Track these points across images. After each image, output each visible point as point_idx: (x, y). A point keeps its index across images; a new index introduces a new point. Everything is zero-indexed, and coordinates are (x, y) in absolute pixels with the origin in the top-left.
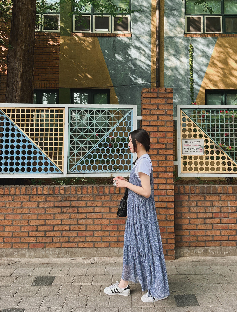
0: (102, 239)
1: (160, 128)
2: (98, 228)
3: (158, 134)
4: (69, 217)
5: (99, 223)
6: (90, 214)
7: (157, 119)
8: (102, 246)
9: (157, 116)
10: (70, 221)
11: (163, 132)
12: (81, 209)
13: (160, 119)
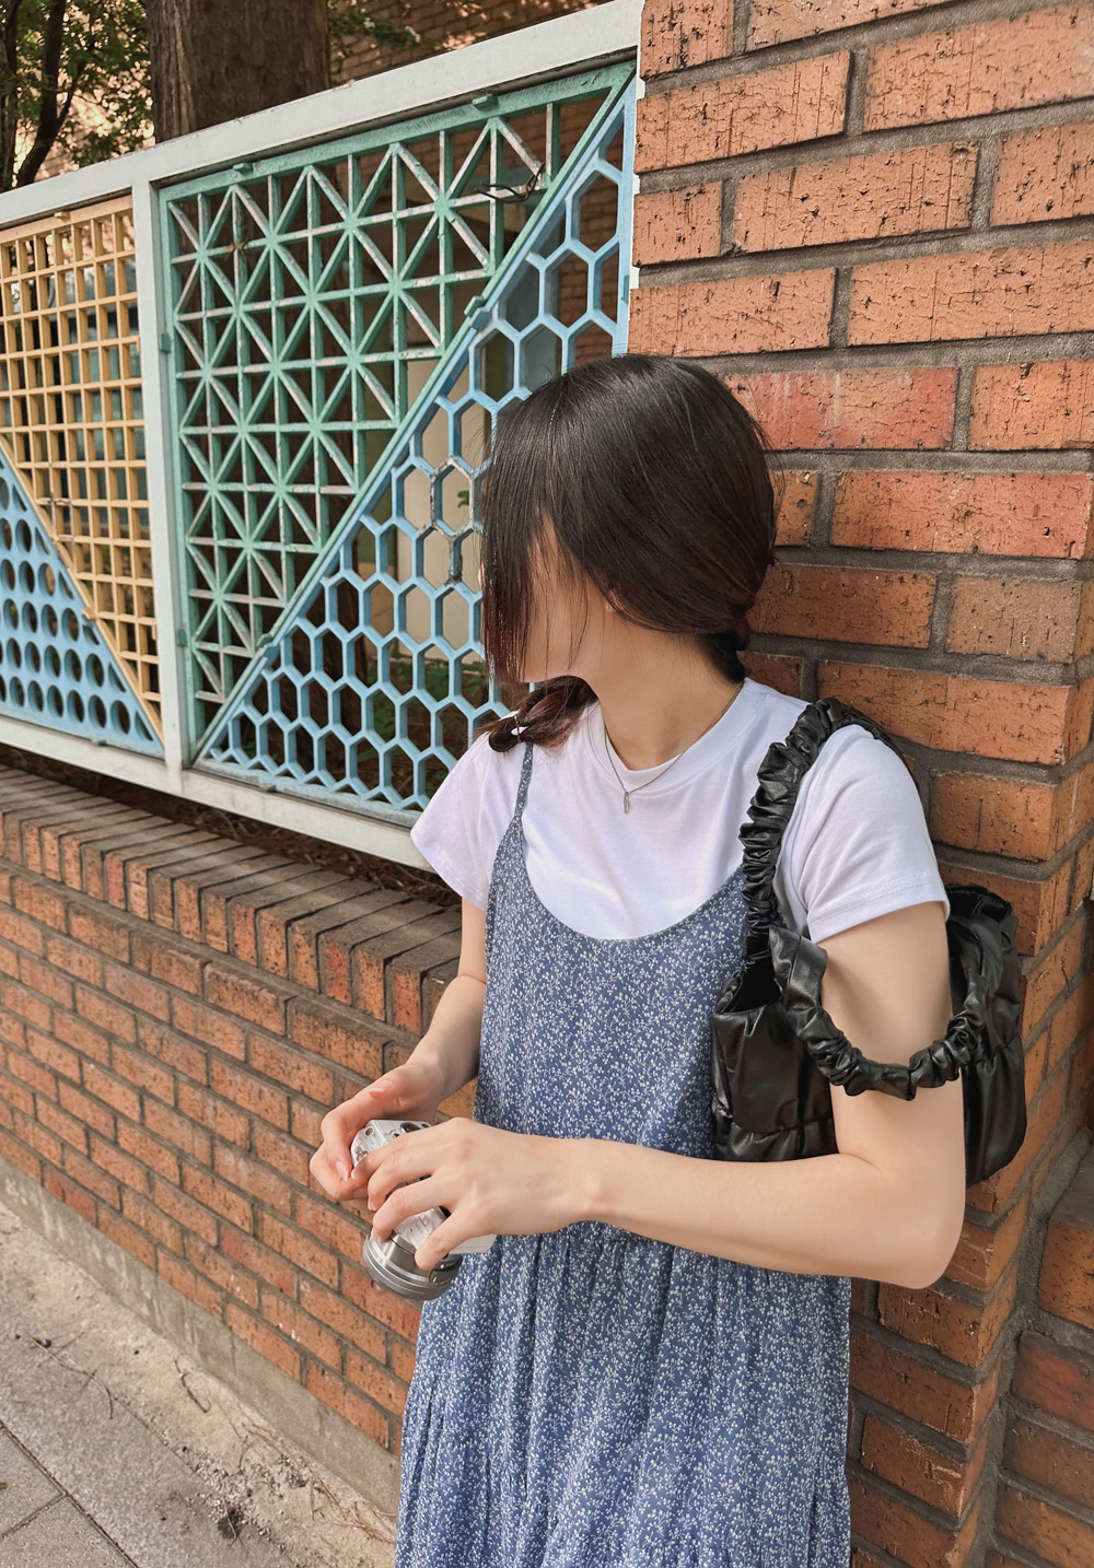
0: (343, 1360)
1: (870, 281)
2: (318, 1265)
3: (836, 404)
4: (172, 1095)
5: (322, 1228)
6: (272, 1136)
7: (830, 124)
8: (348, 1411)
9: (838, 67)
10: (178, 1125)
11: (926, 357)
12: (223, 1070)
13: (897, 107)
